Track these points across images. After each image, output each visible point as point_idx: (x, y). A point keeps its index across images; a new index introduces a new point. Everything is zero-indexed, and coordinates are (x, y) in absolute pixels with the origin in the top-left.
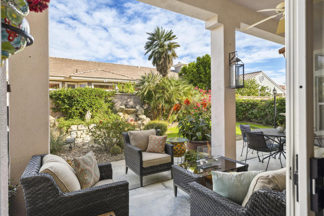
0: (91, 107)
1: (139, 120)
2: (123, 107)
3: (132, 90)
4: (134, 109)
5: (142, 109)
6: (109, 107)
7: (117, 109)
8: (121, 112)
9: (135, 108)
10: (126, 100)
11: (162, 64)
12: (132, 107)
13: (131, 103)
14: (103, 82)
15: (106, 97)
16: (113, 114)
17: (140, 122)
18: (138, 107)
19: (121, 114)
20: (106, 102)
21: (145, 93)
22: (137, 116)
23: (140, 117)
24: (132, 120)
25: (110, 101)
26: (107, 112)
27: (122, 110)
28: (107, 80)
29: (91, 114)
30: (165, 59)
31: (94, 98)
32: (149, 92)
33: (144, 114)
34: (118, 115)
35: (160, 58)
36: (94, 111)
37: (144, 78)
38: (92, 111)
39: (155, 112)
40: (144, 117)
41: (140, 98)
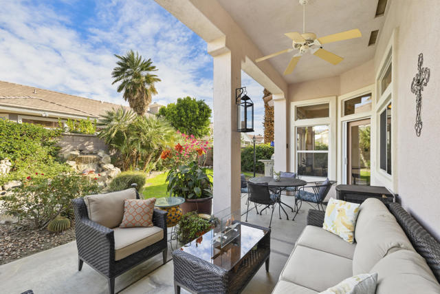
0: (13, 152)
1: (103, 170)
2: (77, 153)
3: (91, 130)
4: (95, 157)
5: (107, 156)
6: (50, 153)
7: (66, 156)
8: (73, 160)
9: (96, 154)
10: (81, 142)
11: (137, 99)
12: (91, 153)
13: (91, 147)
14: (41, 116)
15: (44, 138)
16: (57, 164)
17: (104, 174)
18: (101, 154)
19: (72, 163)
20: (44, 145)
21: (113, 135)
22: (99, 165)
23: (105, 166)
24: (91, 172)
25: (52, 144)
26: (46, 162)
27: (74, 158)
28: (48, 114)
29: (10, 164)
30: (141, 93)
31: (19, 138)
32: (119, 133)
33: (111, 163)
34: (67, 165)
35: (134, 91)
36: (18, 159)
37: (111, 114)
38: (14, 159)
39: (128, 159)
40: (111, 166)
41: (105, 141)
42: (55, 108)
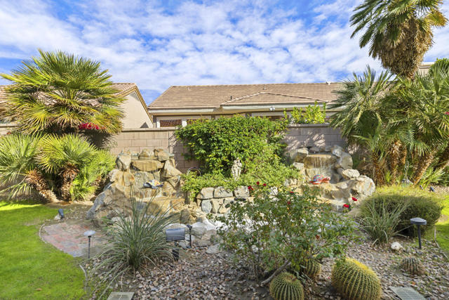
0: (243, 151)
1: (342, 179)
2: (305, 151)
3: (320, 118)
4: (330, 157)
5: (346, 155)
6: (276, 152)
7: (292, 155)
8: (301, 161)
9: (329, 152)
10: (310, 136)
12: (322, 151)
13: (321, 143)
15: (270, 133)
16: (283, 167)
17: (344, 185)
18: (337, 151)
19: (300, 166)
20: (270, 141)
21: (358, 118)
22: (335, 170)
23: (346, 172)
24: (325, 181)
25: (278, 140)
26: (271, 162)
27: (302, 158)
28: (274, 108)
29: (240, 165)
31: (247, 134)
33: (354, 168)
34: (294, 168)
36: (247, 160)
38: (244, 159)
39: (382, 161)
40: (355, 173)
41: (342, 131)
42: (281, 99)
